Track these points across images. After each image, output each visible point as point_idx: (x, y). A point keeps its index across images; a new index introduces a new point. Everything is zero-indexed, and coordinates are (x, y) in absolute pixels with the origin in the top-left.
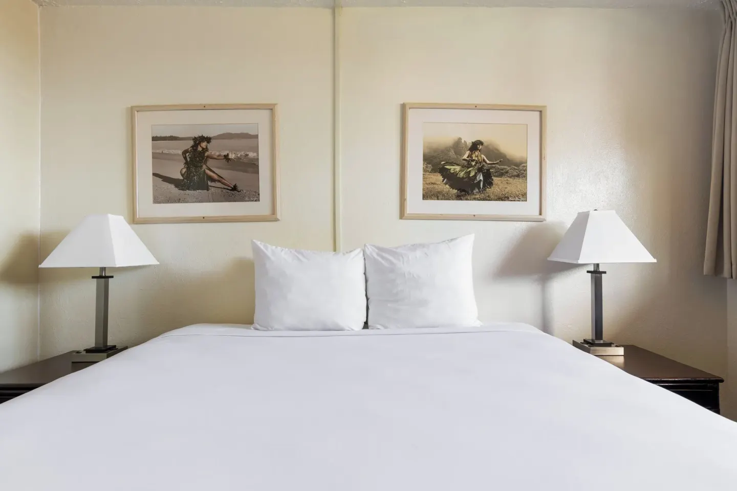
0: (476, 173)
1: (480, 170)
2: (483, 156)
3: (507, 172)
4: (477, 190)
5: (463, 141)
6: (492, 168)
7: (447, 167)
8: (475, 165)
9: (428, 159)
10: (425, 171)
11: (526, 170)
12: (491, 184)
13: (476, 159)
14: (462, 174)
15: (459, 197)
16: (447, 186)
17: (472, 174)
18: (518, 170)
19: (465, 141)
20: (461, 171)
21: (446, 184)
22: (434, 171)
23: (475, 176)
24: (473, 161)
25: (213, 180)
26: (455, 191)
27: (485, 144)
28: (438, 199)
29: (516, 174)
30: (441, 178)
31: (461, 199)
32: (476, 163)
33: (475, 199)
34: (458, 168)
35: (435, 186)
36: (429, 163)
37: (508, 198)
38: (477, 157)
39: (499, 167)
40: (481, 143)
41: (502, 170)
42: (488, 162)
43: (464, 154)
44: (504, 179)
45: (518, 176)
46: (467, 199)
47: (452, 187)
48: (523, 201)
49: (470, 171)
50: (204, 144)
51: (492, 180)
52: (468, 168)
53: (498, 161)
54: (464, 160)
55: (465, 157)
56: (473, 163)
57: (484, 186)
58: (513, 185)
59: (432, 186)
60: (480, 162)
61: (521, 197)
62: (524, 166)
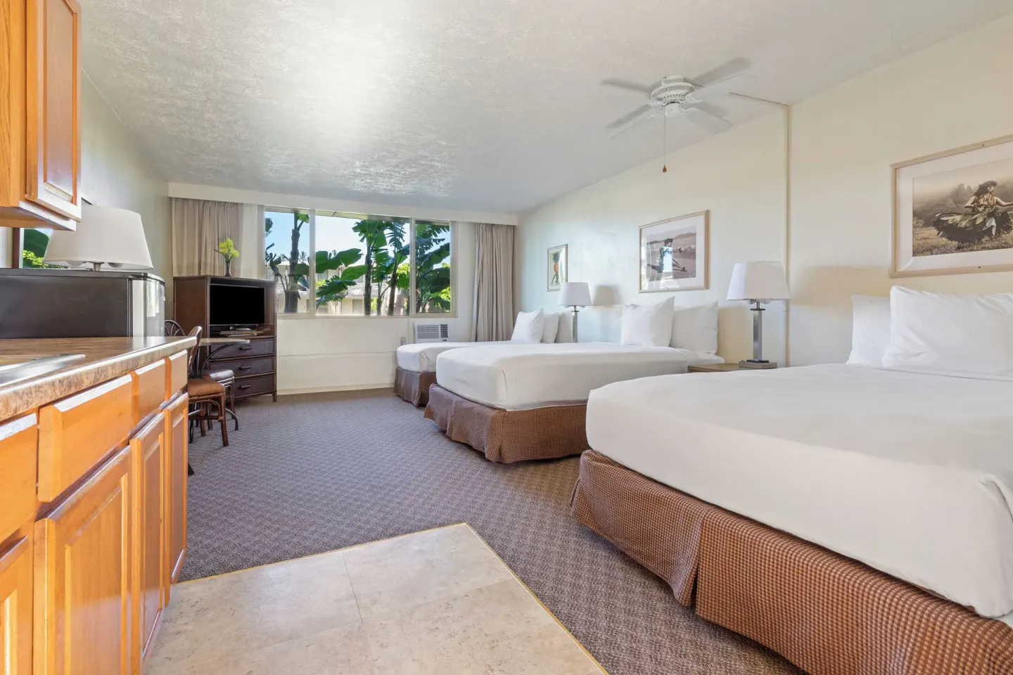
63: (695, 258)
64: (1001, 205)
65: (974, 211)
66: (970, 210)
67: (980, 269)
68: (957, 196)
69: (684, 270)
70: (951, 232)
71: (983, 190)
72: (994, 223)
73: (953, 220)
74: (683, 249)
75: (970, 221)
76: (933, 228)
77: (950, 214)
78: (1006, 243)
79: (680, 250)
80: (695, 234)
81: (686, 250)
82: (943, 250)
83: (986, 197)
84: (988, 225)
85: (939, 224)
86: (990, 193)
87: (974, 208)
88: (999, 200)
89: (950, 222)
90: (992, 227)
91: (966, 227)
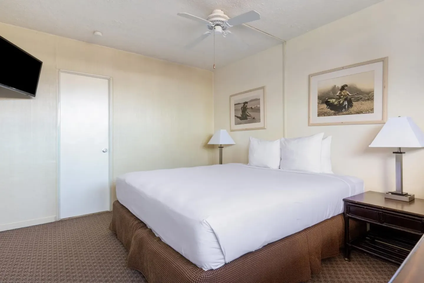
0: (343, 101)
1: (346, 99)
2: (347, 92)
3: (361, 99)
4: (344, 110)
5: (337, 87)
6: (352, 98)
7: (329, 100)
8: (343, 97)
9: (319, 98)
10: (318, 103)
11: (373, 96)
12: (352, 106)
13: (344, 94)
14: (336, 103)
15: (335, 114)
16: (329, 109)
17: (341, 102)
18: (369, 96)
19: (338, 87)
20: (336, 101)
21: (328, 108)
22: (323, 103)
23: (343, 103)
24: (342, 95)
25: (248, 116)
26: (333, 111)
27: (349, 86)
28: (325, 116)
29: (367, 98)
30: (326, 106)
31: (336, 115)
32: (344, 96)
33: (343, 114)
34: (334, 100)
35: (324, 110)
36: (320, 100)
37: (362, 112)
38: (344, 93)
39: (356, 96)
40: (346, 86)
41: (359, 98)
42: (350, 95)
43: (337, 93)
44: (359, 102)
45: (368, 100)
46: (339, 115)
47: (331, 109)
48: (371, 113)
49: (340, 101)
50: (246, 104)
51: (353, 104)
52: (340, 99)
53: (356, 94)
54: (337, 96)
55: (338, 94)
56: (342, 97)
57: (348, 107)
58: (365, 105)
59: (322, 110)
60: (346, 96)
61: (370, 111)
62: (372, 94)
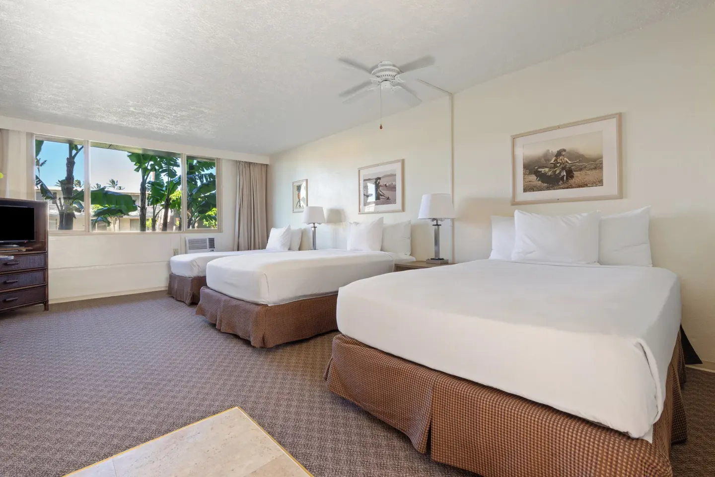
63: (395, 191)
64: (568, 163)
65: (555, 166)
66: (552, 165)
67: (558, 201)
68: (546, 157)
69: (388, 198)
70: (543, 177)
71: (559, 154)
72: (565, 174)
73: (544, 171)
74: (387, 185)
75: (553, 171)
76: (534, 175)
77: (543, 167)
78: (571, 185)
79: (385, 185)
80: (395, 175)
81: (389, 185)
82: (540, 189)
83: (561, 158)
84: (562, 174)
85: (537, 173)
86: (563, 156)
87: (555, 164)
88: (567, 160)
89: (543, 172)
90: (564, 175)
91: (551, 175)
